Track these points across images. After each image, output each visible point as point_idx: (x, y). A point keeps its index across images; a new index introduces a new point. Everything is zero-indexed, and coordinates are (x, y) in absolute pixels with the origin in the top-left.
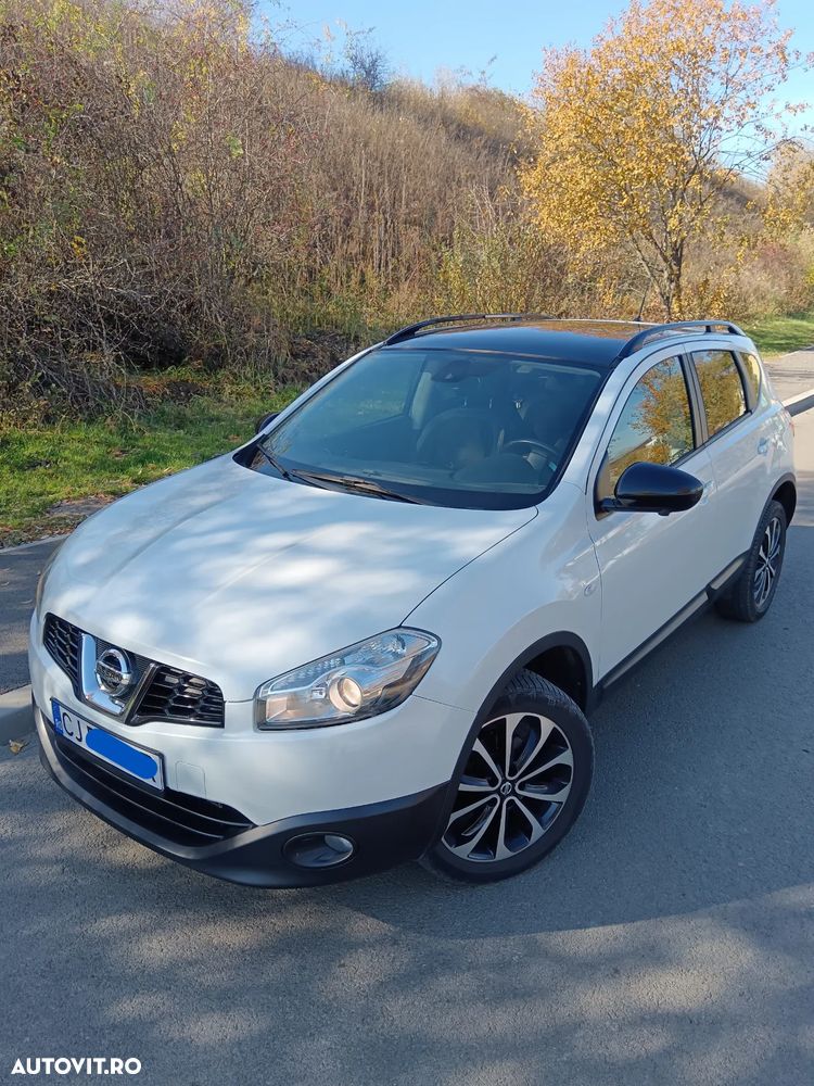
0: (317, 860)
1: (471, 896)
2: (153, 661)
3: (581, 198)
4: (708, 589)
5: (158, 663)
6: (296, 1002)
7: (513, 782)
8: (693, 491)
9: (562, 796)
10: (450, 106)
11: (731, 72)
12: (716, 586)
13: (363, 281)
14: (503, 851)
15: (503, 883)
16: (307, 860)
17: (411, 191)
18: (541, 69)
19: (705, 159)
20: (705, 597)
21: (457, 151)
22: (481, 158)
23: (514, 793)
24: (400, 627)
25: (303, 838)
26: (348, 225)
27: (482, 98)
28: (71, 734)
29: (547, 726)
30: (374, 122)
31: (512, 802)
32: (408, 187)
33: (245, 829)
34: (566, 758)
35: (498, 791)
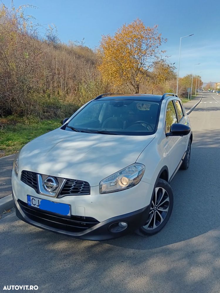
0: (116, 231)
1: (148, 239)
2: (64, 178)
3: (114, 72)
4: (182, 159)
5: (66, 179)
6: (114, 273)
7: (157, 207)
8: (188, 130)
9: (167, 210)
10: (74, 50)
11: (148, 43)
12: (183, 159)
13: (58, 94)
14: (155, 226)
15: (155, 235)
16: (114, 231)
17: (68, 71)
18: (101, 40)
19: (143, 64)
20: (182, 161)
21: (78, 61)
22: (84, 63)
23: (157, 210)
24: (135, 163)
25: (113, 224)
26: (53, 79)
27: (82, 48)
28: (35, 205)
29: (164, 191)
30: (56, 53)
31: (157, 212)
32: (68, 70)
33: (96, 224)
34: (168, 199)
35: (153, 209)
